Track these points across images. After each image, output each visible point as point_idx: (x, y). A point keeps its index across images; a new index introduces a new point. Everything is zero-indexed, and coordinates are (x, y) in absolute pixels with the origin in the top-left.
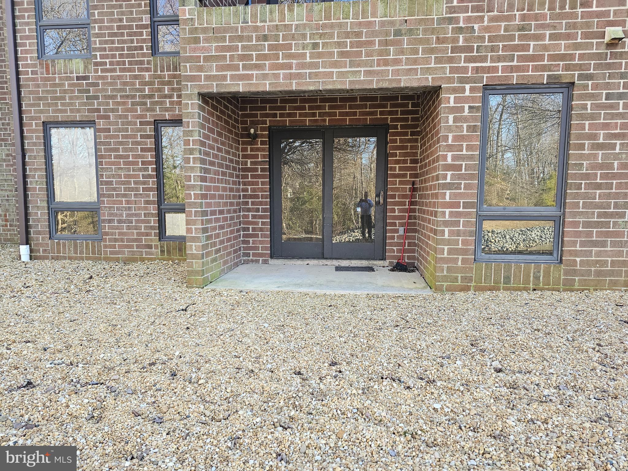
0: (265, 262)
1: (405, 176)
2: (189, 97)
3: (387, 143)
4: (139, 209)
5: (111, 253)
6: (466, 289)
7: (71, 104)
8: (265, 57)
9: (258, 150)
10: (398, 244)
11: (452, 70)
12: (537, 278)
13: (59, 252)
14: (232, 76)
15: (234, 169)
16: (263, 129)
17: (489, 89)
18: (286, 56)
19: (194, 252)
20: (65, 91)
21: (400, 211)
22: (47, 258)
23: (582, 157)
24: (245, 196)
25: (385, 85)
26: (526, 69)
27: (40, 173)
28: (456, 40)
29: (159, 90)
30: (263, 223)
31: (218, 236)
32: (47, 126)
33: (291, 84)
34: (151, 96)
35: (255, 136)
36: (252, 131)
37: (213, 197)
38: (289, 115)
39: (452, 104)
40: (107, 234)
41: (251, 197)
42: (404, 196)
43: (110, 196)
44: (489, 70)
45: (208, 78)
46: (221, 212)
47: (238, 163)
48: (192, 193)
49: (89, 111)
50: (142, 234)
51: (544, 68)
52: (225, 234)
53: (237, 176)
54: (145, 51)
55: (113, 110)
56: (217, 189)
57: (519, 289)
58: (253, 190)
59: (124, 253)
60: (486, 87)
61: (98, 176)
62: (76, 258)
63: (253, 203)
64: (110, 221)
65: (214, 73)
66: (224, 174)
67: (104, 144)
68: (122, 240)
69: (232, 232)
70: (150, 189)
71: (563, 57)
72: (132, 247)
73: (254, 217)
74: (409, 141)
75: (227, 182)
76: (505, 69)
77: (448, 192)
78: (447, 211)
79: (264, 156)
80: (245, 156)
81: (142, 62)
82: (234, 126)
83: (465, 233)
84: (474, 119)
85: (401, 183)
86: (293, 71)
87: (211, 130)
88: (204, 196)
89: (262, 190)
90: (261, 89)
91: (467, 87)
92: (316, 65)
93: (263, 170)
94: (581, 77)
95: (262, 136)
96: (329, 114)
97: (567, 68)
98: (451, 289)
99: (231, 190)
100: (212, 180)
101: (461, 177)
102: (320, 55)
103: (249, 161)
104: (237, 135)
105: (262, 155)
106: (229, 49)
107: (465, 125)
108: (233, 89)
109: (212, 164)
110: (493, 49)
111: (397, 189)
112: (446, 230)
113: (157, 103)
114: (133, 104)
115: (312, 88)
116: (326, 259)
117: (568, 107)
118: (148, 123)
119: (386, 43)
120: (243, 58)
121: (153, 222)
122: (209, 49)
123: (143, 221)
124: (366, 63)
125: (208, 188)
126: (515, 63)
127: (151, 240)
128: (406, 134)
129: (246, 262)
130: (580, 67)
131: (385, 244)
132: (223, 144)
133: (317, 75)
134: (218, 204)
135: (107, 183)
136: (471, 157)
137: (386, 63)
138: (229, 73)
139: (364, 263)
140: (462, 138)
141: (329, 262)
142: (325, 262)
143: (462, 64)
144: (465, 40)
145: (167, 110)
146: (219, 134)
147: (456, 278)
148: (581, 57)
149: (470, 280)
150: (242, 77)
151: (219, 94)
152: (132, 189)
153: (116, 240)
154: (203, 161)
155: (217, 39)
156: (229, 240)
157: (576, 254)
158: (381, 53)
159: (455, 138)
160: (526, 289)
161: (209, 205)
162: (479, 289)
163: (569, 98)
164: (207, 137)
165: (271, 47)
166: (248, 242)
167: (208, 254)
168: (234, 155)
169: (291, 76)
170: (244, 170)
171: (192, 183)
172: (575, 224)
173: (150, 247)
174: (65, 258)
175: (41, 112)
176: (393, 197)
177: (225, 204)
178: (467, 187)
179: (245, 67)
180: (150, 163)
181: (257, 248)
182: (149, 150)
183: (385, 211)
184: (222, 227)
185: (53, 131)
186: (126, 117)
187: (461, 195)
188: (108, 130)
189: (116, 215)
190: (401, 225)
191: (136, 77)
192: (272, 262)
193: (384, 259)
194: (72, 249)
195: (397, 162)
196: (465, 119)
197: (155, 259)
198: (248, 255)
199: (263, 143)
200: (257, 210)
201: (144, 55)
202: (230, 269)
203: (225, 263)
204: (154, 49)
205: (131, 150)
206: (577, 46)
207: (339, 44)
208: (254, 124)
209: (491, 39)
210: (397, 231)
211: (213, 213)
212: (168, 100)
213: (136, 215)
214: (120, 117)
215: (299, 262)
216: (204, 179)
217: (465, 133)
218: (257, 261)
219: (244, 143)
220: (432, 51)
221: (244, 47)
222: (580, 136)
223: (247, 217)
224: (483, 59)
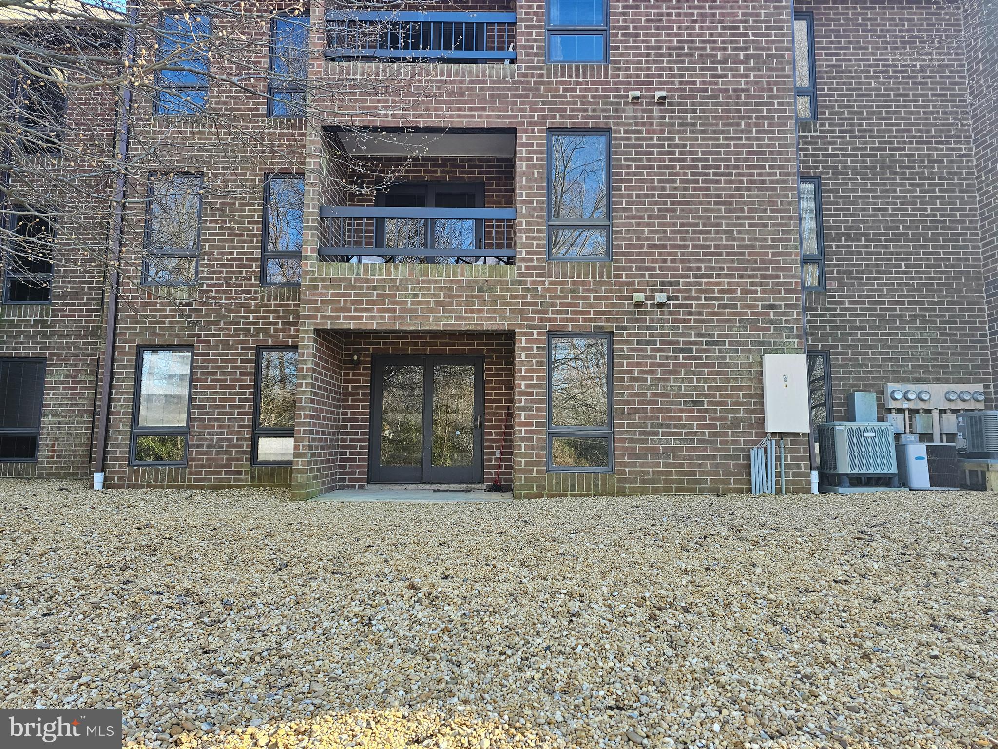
0: (362, 487)
1: (500, 401)
2: (306, 332)
3: (483, 371)
4: (232, 433)
5: (196, 480)
6: (541, 496)
7: (171, 328)
8: (374, 303)
9: (360, 375)
10: (495, 467)
11: (523, 319)
12: (596, 485)
13: (137, 480)
14: (344, 316)
15: (336, 393)
16: (365, 356)
17: (553, 334)
18: (390, 303)
19: (300, 467)
20: (166, 316)
21: (497, 434)
22: (122, 487)
23: (623, 387)
24: (344, 420)
25: (472, 328)
26: (578, 320)
27: (126, 396)
28: (525, 297)
29: (264, 318)
30: (361, 447)
31: (319, 455)
32: (140, 349)
33: (395, 324)
34: (255, 323)
35: (359, 362)
36: (356, 357)
37: (318, 418)
38: (392, 344)
39: (523, 344)
40: (193, 460)
41: (350, 420)
42: (500, 421)
43: (201, 420)
44: (550, 320)
45: (323, 317)
46: (323, 433)
47: (339, 387)
48: (302, 413)
49: (189, 335)
50: (233, 460)
51: (591, 320)
52: (325, 454)
53: (338, 401)
54: (253, 281)
55: (214, 335)
56: (321, 411)
57: (583, 496)
58: (353, 414)
59: (209, 480)
60: (549, 333)
61: (190, 399)
62: (155, 487)
63: (352, 427)
64: (198, 446)
65: (330, 313)
66: (328, 397)
67: (201, 367)
68: (210, 466)
69: (331, 454)
70: (246, 413)
71: (604, 313)
72: (220, 473)
73: (352, 440)
74: (503, 370)
75: (330, 405)
76: (562, 319)
77: (523, 413)
78: (523, 429)
79: (365, 381)
80: (346, 381)
81: (249, 292)
82: (338, 353)
83: (538, 448)
84: (541, 356)
85: (497, 408)
86: (397, 314)
87: (321, 359)
88: (312, 417)
89: (362, 414)
90: (369, 327)
91: (535, 332)
92: (416, 311)
93: (364, 394)
94: (618, 328)
95: (365, 362)
96: (430, 344)
97: (608, 320)
98: (528, 497)
99: (333, 413)
100: (319, 403)
101: (533, 401)
102: (419, 303)
103: (350, 386)
104: (340, 361)
105: (363, 381)
106: (343, 295)
107: (534, 361)
108: (345, 327)
109: (320, 388)
110: (553, 305)
111: (493, 414)
112: (523, 445)
113: (261, 330)
114: (236, 330)
115: (412, 328)
116: (425, 483)
117: (611, 350)
118: (250, 348)
119: (472, 297)
120: (354, 302)
121: (246, 446)
122: (326, 295)
123: (235, 446)
124: (455, 311)
125: (315, 410)
126: (569, 316)
127: (242, 466)
128: (501, 363)
129: (342, 487)
130: (617, 321)
131: (483, 467)
132: (329, 370)
133: (416, 318)
134: (321, 425)
135: (199, 407)
136: (540, 386)
137: (472, 311)
138: (342, 314)
139: (463, 486)
140: (532, 371)
141: (428, 486)
142: (423, 486)
143: (530, 315)
144: (532, 297)
145: (271, 336)
146: (327, 362)
147: (532, 486)
148: (617, 313)
149: (543, 488)
150: (353, 318)
151: (331, 330)
152: (226, 413)
153: (203, 466)
154: (313, 386)
155: (333, 287)
156: (328, 461)
157: (625, 465)
158: (467, 304)
159: (527, 371)
160: (588, 495)
161: (315, 425)
162: (551, 496)
163: (611, 344)
164: (317, 365)
165: (378, 295)
166: (345, 466)
167: (312, 470)
168: (337, 380)
169: (395, 318)
170: (344, 394)
171: (303, 404)
172: (623, 441)
173: (240, 473)
174: (142, 487)
175: (137, 335)
176: (490, 421)
177: (327, 426)
178: (538, 409)
179: (356, 310)
180: (248, 387)
181: (354, 473)
182: (248, 374)
183: (483, 434)
184: (323, 448)
185: (147, 355)
186: (228, 342)
187: (533, 416)
188: (208, 354)
189: (205, 440)
190: (498, 448)
191: (241, 305)
192: (368, 487)
193: (482, 482)
194: (152, 476)
195: (493, 388)
196: (535, 356)
197: (244, 486)
198: (344, 480)
199: (365, 369)
200: (356, 434)
201: (252, 285)
202: (327, 491)
203: (324, 483)
204: (262, 280)
205: (230, 374)
206: (614, 305)
207: (435, 296)
208: (357, 351)
209: (551, 298)
210: (494, 454)
211: (318, 433)
212: (272, 327)
213: (228, 440)
214: (221, 342)
215: (397, 487)
216: (313, 401)
217: (534, 367)
218: (353, 487)
219: (346, 368)
220: (507, 304)
221: (355, 294)
222: (620, 372)
223: (345, 440)
224: (546, 312)
